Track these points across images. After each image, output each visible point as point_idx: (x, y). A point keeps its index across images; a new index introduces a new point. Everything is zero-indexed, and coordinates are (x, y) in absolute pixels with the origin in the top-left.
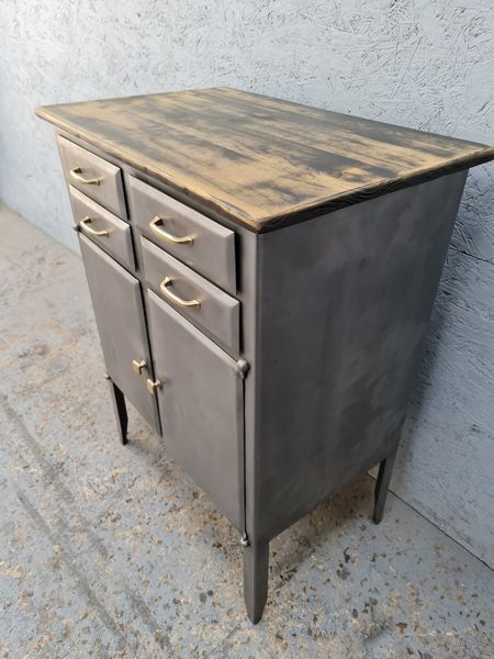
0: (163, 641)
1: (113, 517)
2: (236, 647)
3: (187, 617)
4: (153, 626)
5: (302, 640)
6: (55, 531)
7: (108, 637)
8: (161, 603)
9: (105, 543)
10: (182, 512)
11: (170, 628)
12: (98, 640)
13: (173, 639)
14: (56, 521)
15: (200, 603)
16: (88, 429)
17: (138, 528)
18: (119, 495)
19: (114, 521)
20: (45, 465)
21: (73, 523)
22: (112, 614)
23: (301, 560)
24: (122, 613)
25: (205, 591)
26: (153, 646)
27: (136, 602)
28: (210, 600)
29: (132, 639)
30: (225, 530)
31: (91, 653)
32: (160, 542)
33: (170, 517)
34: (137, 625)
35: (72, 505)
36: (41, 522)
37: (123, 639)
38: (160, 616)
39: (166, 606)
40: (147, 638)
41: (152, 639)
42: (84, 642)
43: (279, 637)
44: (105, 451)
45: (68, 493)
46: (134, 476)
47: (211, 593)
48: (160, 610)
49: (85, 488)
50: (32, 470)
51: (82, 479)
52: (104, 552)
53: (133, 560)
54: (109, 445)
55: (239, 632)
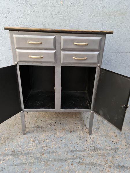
0: (85, 150)
1: (45, 146)
2: (94, 139)
3: (83, 144)
4: (81, 151)
5: (98, 131)
6: (36, 161)
7: (77, 161)
8: (76, 147)
9: (51, 151)
10: (57, 133)
11: (83, 148)
12: (77, 163)
13: (86, 149)
14: (33, 159)
15: (81, 141)
16: (9, 140)
17: (53, 143)
18: (40, 142)
19: (47, 146)
20: (9, 155)
21: (38, 156)
22: (72, 157)
23: (84, 123)
24: (73, 155)
25: (79, 138)
26: (85, 153)
27: (73, 151)
28: (82, 139)
29: (81, 156)
30: (68, 129)
31: (79, 166)
32: (61, 141)
33: (56, 136)
34: (78, 153)
35: (32, 154)
36: (29, 163)
37: (80, 158)
38: (79, 148)
39: (77, 146)
40: (82, 153)
41: (83, 152)
42: (75, 166)
43: (96, 133)
44: (22, 139)
45: (27, 153)
46: (38, 137)
47: (80, 138)
48: (78, 148)
49: (30, 149)
50: (7, 159)
51: (26, 148)
52: (54, 152)
53: (61, 147)
54: (21, 138)
55: (91, 138)
